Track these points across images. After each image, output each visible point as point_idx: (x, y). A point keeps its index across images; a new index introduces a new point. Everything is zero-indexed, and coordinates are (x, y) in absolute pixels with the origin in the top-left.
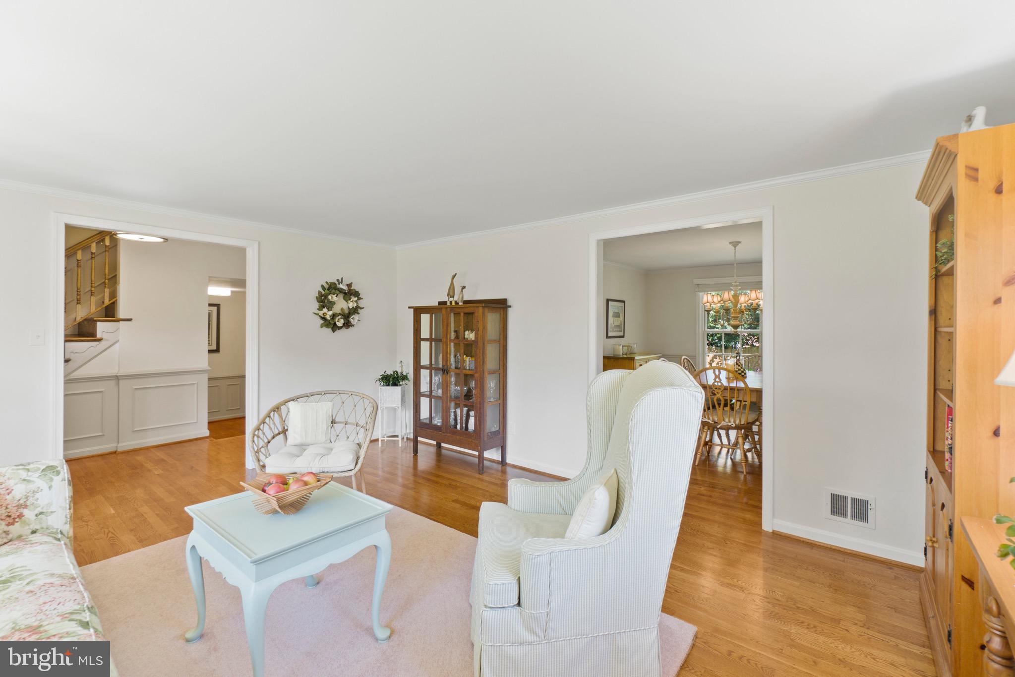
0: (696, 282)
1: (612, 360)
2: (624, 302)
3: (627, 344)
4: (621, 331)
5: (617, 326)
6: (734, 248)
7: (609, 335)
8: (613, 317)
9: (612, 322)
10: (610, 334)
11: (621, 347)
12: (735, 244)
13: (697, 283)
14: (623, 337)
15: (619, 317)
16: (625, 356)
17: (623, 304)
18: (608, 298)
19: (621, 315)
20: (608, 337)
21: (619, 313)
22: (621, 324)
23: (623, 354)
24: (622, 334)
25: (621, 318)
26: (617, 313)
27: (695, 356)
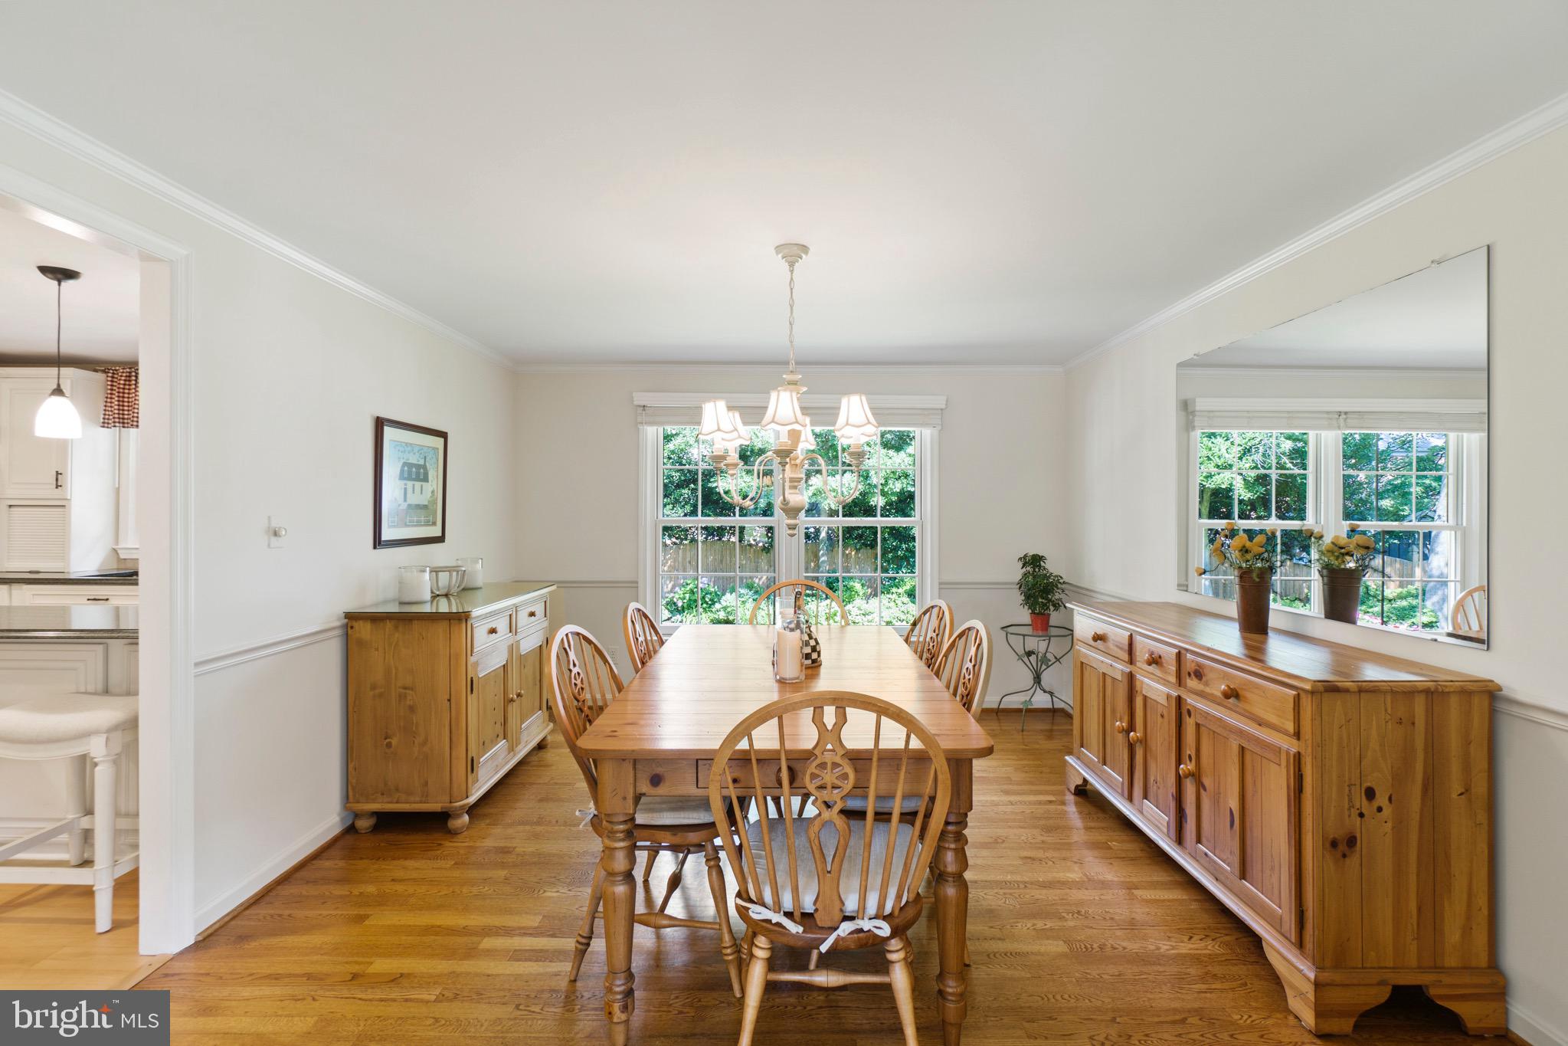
0: (640, 398)
1: (389, 625)
2: (443, 435)
3: (453, 564)
4: (434, 524)
5: (419, 507)
6: (786, 266)
7: (384, 538)
8: (402, 477)
9: (398, 494)
10: (387, 535)
11: (427, 576)
12: (793, 253)
13: (642, 403)
14: (440, 539)
15: (426, 479)
16: (443, 607)
17: (442, 440)
18: (383, 415)
19: (431, 474)
20: (378, 542)
21: (424, 467)
22: (435, 502)
23: (435, 597)
24: (436, 532)
25: (434, 484)
26: (418, 467)
27: (637, 582)
